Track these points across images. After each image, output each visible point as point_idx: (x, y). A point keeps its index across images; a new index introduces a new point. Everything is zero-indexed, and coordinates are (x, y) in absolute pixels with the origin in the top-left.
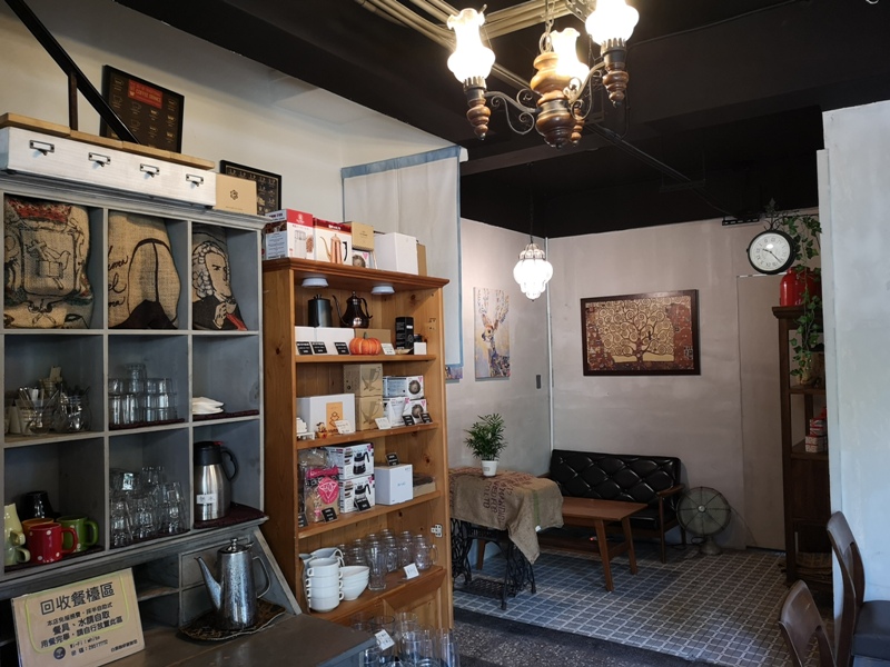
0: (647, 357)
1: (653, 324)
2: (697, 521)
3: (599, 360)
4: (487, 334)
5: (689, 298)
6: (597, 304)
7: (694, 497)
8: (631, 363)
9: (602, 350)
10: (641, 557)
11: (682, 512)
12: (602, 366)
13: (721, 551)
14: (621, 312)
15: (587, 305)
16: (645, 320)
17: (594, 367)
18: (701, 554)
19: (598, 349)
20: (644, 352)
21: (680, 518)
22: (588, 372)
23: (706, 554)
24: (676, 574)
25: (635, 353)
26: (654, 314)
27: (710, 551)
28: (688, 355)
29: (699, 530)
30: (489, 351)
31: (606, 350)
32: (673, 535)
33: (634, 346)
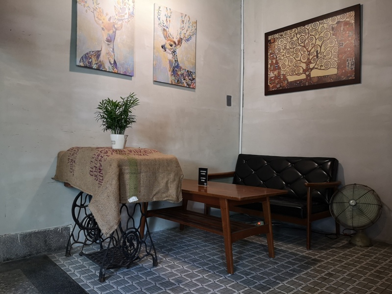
0: (315, 74)
1: (320, 43)
2: (348, 214)
3: (276, 81)
4: (168, 46)
5: (353, 13)
6: (277, 36)
7: (347, 193)
8: (300, 81)
9: (279, 73)
10: (278, 240)
11: (335, 206)
12: (278, 86)
13: (371, 243)
14: (295, 39)
15: (270, 38)
16: (314, 42)
17: (273, 87)
18: (351, 244)
19: (276, 73)
20: (312, 69)
21: (332, 211)
22: (268, 92)
23: (355, 245)
24: (316, 261)
25: (305, 71)
26: (322, 35)
27: (359, 242)
28: (350, 67)
29: (350, 223)
30: (170, 62)
31: (282, 73)
32: (327, 225)
33: (304, 66)
